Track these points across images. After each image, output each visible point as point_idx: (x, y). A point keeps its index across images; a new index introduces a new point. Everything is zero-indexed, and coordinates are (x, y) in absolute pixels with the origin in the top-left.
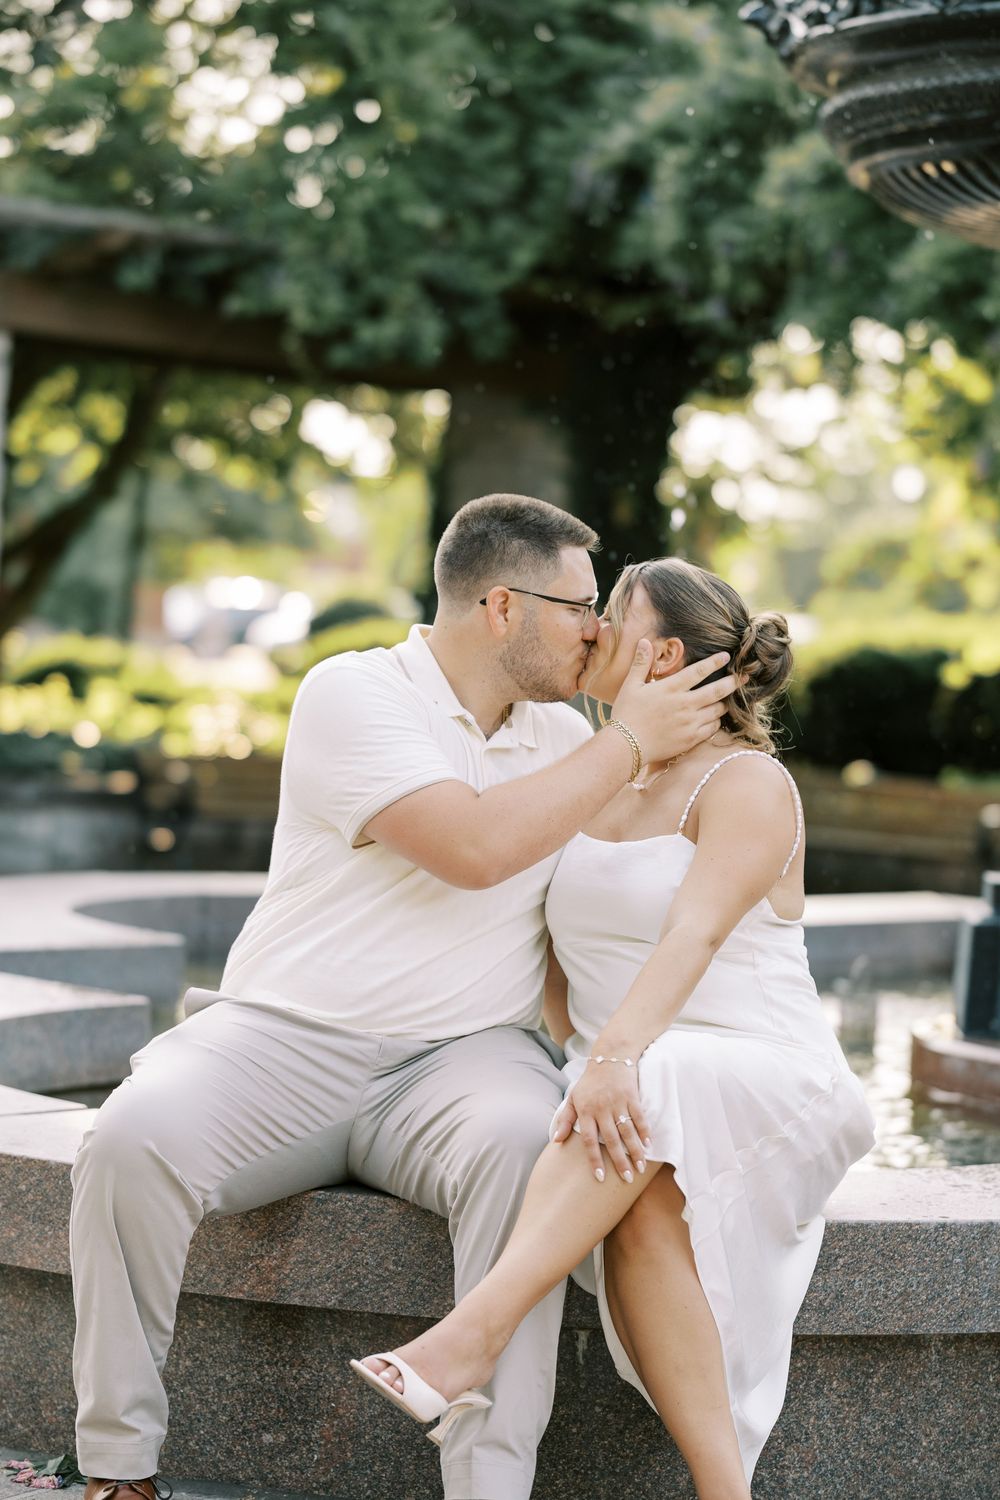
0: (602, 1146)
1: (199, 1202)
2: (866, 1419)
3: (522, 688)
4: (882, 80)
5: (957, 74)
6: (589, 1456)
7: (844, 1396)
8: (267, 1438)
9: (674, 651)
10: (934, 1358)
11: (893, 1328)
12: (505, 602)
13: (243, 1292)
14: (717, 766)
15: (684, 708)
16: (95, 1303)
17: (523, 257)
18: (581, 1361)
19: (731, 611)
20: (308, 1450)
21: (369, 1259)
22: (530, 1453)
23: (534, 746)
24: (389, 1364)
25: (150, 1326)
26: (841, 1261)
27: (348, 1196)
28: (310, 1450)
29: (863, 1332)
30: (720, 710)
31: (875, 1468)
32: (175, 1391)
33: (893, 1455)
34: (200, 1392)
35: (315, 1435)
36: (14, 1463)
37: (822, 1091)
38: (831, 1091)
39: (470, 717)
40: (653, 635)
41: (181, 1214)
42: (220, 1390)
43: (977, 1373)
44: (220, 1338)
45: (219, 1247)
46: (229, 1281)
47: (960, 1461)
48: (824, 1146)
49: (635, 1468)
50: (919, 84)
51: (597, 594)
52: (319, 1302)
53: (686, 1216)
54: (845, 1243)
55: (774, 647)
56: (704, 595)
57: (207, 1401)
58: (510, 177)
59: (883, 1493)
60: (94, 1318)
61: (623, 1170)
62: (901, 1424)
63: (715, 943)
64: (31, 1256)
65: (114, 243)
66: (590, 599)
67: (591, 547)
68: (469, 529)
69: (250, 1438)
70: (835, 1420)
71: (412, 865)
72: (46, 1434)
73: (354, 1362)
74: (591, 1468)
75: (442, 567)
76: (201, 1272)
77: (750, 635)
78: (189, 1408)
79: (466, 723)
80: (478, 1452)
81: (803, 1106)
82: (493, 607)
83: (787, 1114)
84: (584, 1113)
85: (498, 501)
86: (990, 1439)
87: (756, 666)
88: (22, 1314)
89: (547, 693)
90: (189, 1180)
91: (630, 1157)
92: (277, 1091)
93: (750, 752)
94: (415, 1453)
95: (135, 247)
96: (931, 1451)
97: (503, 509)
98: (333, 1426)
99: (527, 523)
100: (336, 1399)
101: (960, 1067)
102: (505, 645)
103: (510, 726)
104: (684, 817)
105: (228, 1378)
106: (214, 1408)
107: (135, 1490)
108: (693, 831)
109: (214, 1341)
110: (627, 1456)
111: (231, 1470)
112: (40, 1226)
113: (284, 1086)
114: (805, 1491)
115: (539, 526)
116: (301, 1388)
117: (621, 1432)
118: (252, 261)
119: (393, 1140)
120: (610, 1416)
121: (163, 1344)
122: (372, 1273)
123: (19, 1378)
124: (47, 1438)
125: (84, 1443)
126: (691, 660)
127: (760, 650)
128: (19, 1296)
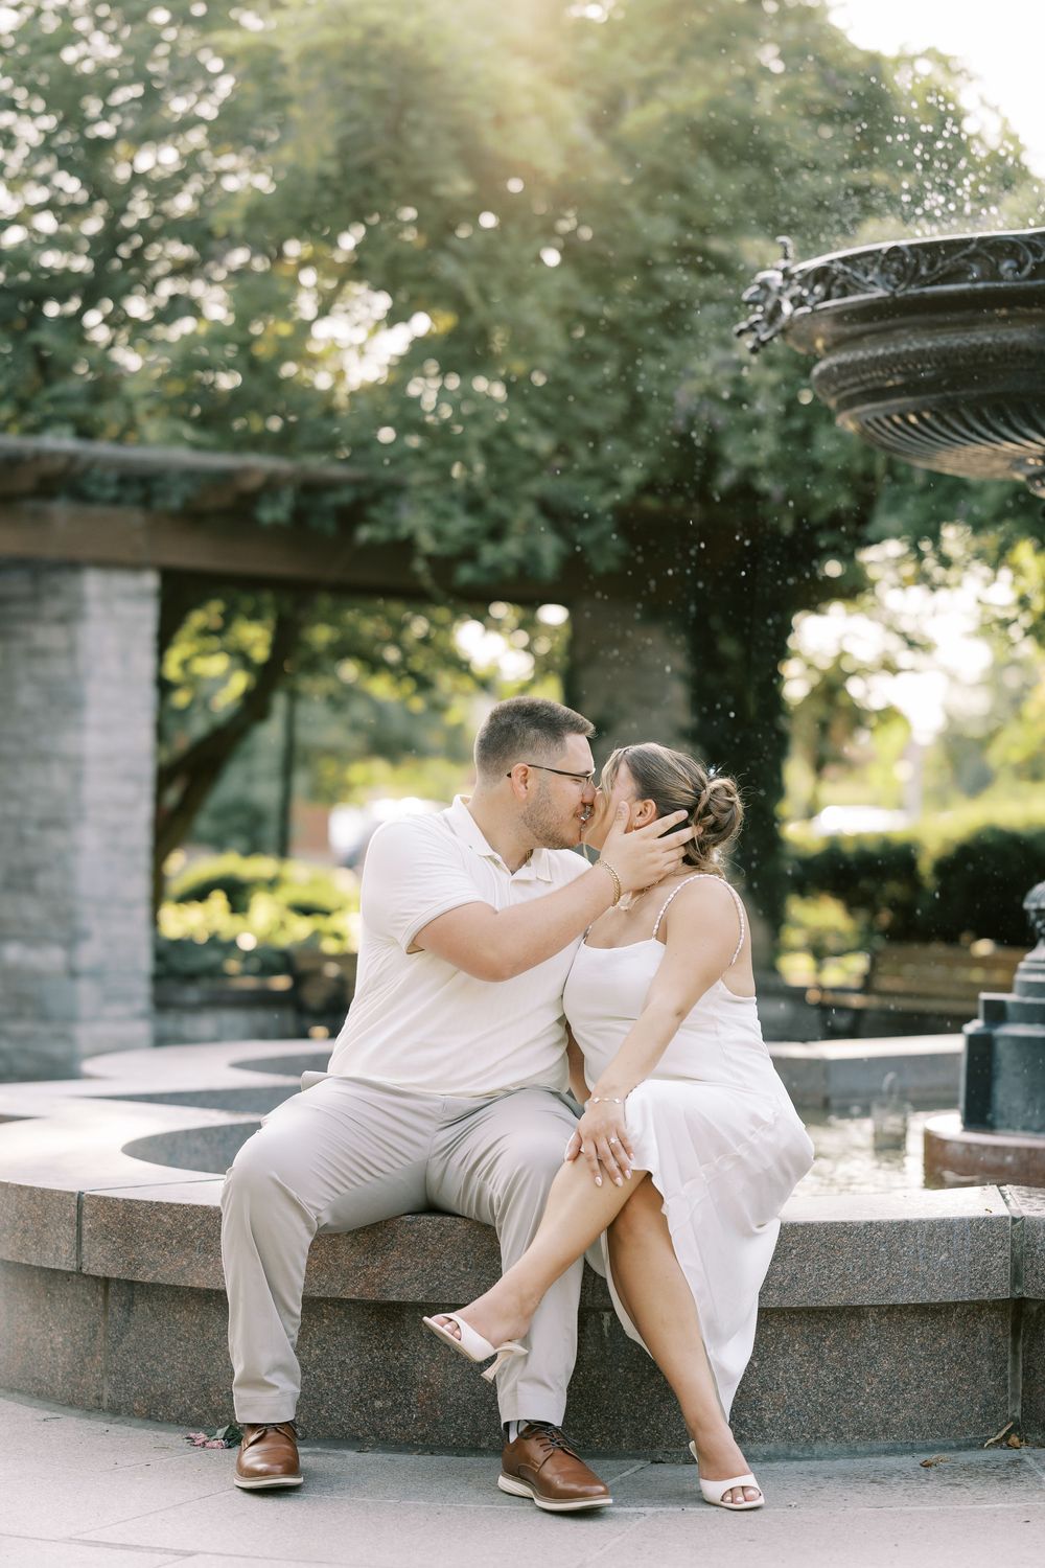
0: (600, 1161)
1: (314, 1218)
2: (822, 1373)
3: (537, 838)
4: (855, 348)
5: (910, 343)
6: (616, 1405)
7: (805, 1355)
8: (378, 1404)
9: (649, 809)
10: (871, 1326)
11: (836, 1301)
12: (525, 775)
13: (355, 1294)
14: (679, 888)
15: (654, 851)
16: (241, 1294)
17: (632, 476)
18: (607, 1335)
19: (691, 779)
20: (409, 1411)
21: (446, 1264)
22: (561, 1388)
23: (549, 880)
24: (451, 1320)
25: (283, 1311)
26: (794, 1251)
27: (429, 1218)
28: (410, 1411)
29: (814, 1304)
30: (682, 852)
31: (830, 1409)
32: (309, 1373)
33: (844, 1399)
34: (328, 1373)
35: (413, 1400)
36: (192, 1435)
37: (766, 1123)
38: (773, 1122)
39: (498, 857)
40: (633, 798)
41: (301, 1226)
42: (342, 1371)
43: (905, 1338)
44: (341, 1331)
45: (336, 1261)
46: (344, 1286)
47: (896, 1403)
48: (770, 1162)
49: (650, 1413)
50: (880, 352)
51: (594, 770)
52: (411, 1298)
53: (664, 1210)
54: (797, 1238)
55: (723, 805)
56: (670, 767)
57: (332, 1379)
58: (619, 402)
59: (837, 1428)
60: (241, 1305)
61: (615, 1178)
62: (848, 1376)
63: (681, 1014)
64: (198, 1277)
65: (252, 483)
66: (588, 772)
67: (589, 734)
68: (498, 722)
69: (366, 1405)
70: (798, 1374)
71: (455, 969)
72: (215, 1413)
73: (425, 1318)
74: (617, 1415)
75: (480, 750)
76: (323, 1280)
77: (706, 795)
78: (320, 1385)
79: (496, 862)
80: (521, 1385)
81: (753, 1133)
82: (516, 779)
83: (739, 1138)
84: (586, 1138)
85: (520, 701)
86: (918, 1387)
87: (710, 819)
88: (195, 1325)
89: (558, 843)
90: (304, 1201)
91: (620, 1168)
92: (369, 1139)
93: (702, 876)
94: (487, 1409)
95: (271, 486)
96: (873, 1396)
97: (524, 706)
98: (426, 1392)
99: (541, 717)
100: (427, 1372)
101: (960, 1150)
102: (526, 807)
103: (529, 865)
104: (656, 926)
105: (348, 1361)
106: (338, 1384)
107: (279, 1432)
108: (662, 936)
109: (336, 1334)
110: (644, 1405)
111: (353, 1430)
112: (205, 1255)
113: (373, 1134)
114: (778, 1427)
115: (550, 720)
116: (401, 1365)
117: (639, 1387)
118: (380, 493)
119: (458, 1172)
120: (630, 1375)
121: (294, 1325)
122: (448, 1274)
123: (194, 1373)
124: (216, 1417)
125: (239, 1398)
126: (661, 814)
127: (712, 807)
128: (191, 1311)
